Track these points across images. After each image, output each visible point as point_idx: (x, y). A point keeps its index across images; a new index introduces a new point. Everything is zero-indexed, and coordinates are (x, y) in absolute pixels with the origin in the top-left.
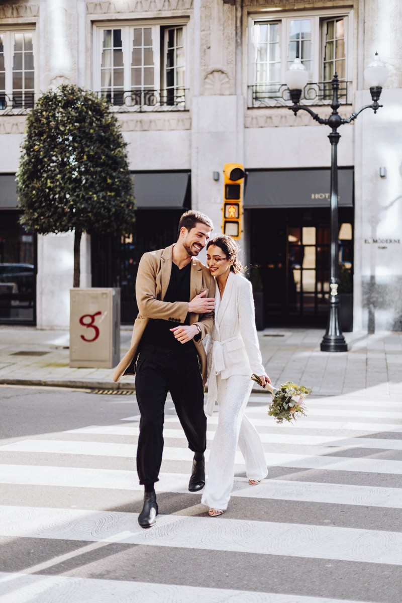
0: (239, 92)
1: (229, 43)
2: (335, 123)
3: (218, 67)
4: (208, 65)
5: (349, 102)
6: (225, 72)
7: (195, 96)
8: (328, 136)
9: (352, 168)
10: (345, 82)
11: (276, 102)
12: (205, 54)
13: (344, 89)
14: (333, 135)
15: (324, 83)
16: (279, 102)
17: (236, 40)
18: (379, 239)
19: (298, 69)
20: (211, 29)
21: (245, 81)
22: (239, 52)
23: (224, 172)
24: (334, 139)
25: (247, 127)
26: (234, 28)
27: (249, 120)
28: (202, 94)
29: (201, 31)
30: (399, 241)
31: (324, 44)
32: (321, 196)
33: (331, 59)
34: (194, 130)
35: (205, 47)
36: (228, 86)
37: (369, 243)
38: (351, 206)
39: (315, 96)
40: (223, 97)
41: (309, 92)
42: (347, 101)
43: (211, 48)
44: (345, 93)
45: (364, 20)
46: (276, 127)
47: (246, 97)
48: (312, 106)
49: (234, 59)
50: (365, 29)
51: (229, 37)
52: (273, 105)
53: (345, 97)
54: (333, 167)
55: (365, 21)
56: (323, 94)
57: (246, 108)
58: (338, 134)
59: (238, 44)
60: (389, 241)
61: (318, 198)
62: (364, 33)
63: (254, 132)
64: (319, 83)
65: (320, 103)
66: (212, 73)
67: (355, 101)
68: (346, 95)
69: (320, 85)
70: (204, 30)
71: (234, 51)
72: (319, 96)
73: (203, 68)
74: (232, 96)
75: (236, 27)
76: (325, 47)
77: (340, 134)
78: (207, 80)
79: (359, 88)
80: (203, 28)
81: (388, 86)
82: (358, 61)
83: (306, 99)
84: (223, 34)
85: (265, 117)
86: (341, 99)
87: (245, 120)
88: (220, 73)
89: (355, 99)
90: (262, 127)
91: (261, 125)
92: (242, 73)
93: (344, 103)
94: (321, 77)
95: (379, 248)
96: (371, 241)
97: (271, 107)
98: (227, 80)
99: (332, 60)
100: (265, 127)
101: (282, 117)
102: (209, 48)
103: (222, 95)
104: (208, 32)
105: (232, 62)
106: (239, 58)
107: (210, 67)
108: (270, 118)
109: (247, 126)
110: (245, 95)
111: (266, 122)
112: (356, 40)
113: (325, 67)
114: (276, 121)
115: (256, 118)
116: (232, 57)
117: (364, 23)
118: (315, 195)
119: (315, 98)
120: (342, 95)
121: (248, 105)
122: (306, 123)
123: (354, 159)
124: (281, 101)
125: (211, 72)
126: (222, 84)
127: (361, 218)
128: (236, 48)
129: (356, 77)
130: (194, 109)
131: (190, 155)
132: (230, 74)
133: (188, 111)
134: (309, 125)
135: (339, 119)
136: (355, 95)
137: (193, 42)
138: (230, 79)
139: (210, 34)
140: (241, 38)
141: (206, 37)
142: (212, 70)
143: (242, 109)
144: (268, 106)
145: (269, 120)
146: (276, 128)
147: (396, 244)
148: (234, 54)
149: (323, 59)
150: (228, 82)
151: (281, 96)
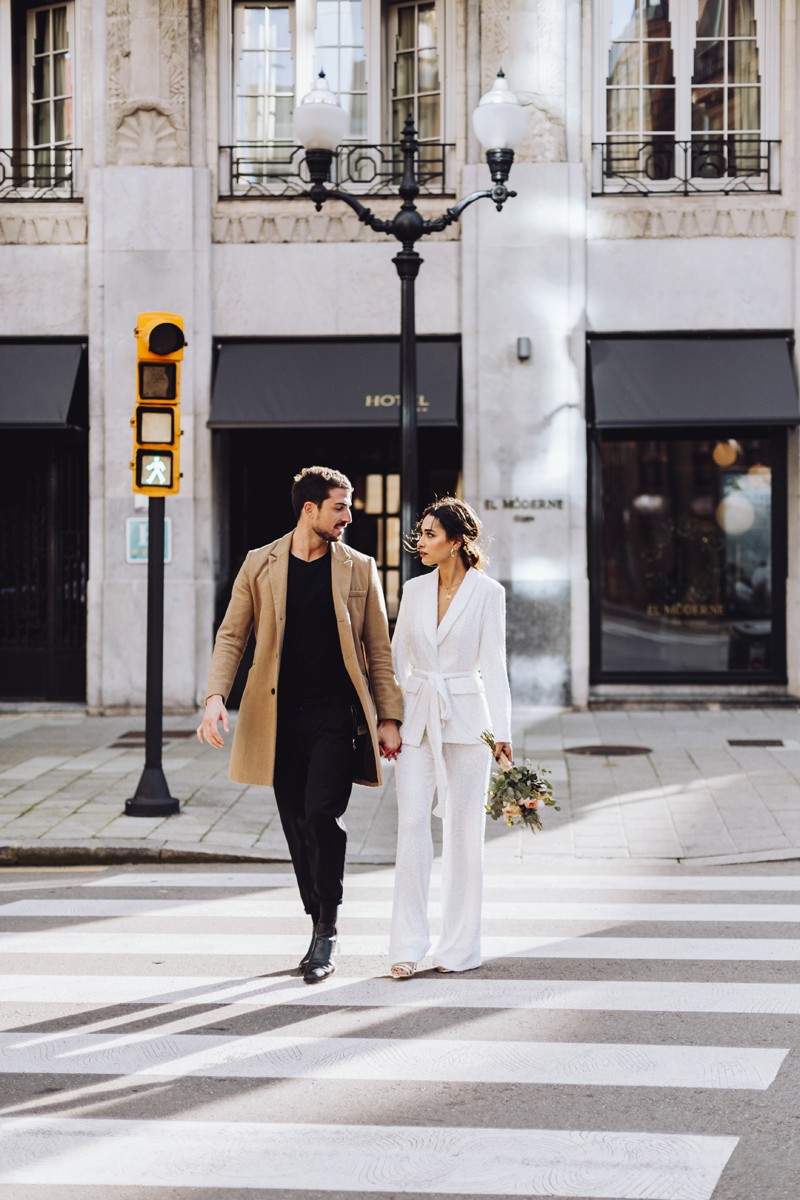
0: (198, 159)
1: (173, 46)
2: (409, 231)
3: (150, 99)
4: (125, 96)
5: (448, 191)
6: (166, 113)
7: (97, 167)
8: (394, 260)
9: (456, 339)
10: (439, 145)
11: (284, 186)
12: (118, 70)
13: (438, 161)
14: (405, 257)
15: (393, 146)
16: (290, 185)
17: (191, 40)
18: (517, 500)
19: (323, 102)
20: (130, 10)
21: (212, 135)
22: (197, 67)
23: (137, 333)
24: (408, 266)
25: (219, 242)
26: (185, 12)
27: (223, 224)
28: (111, 162)
29: (109, 15)
30: (559, 504)
31: (393, 59)
32: (387, 401)
33: (408, 93)
34: (95, 244)
35: (117, 52)
36: (172, 144)
37: (494, 508)
38: (455, 424)
39: (373, 175)
40: (161, 170)
41: (359, 165)
42: (443, 189)
43: (132, 56)
44: (440, 170)
45: (480, 7)
46: (285, 242)
47: (215, 172)
48: (367, 196)
49: (185, 83)
50: (483, 27)
51: (173, 30)
52: (277, 193)
53: (440, 178)
54: (404, 336)
55: (483, 9)
56: (390, 171)
57: (216, 198)
58: (417, 254)
59: (196, 49)
60: (537, 504)
61: (381, 406)
62: (480, 34)
63: (233, 252)
64: (381, 146)
65: (385, 191)
66: (135, 112)
67: (461, 189)
68: (443, 174)
69: (384, 149)
70: (114, 13)
71: (186, 64)
72: (381, 174)
73: (114, 100)
74: (182, 170)
75: (190, 9)
76: (396, 64)
77: (421, 256)
78: (122, 130)
79: (470, 160)
80: (112, 9)
81: (535, 157)
82: (466, 98)
83: (354, 181)
84: (160, 24)
85: (261, 220)
86: (433, 183)
87: (213, 225)
88: (153, 113)
89: (461, 183)
90: (252, 242)
91: (250, 239)
92: (205, 117)
93: (439, 191)
94: (387, 133)
95: (517, 519)
96: (498, 503)
97: (272, 198)
98: (172, 130)
99: (410, 96)
100: (258, 242)
101: (297, 220)
102: (128, 55)
103: (160, 165)
104: (125, 18)
105: (182, 90)
106: (197, 82)
107: (130, 100)
108: (273, 220)
109: (218, 238)
110: (213, 167)
111: (262, 230)
112: (462, 52)
113: (395, 112)
114: (285, 228)
115: (240, 222)
116: (183, 79)
117: (480, 13)
118: (373, 398)
119: (373, 179)
120: (434, 175)
121: (219, 191)
122: (354, 237)
123: (460, 319)
124: (296, 184)
125: (133, 110)
126: (159, 140)
127: (478, 452)
128: (191, 57)
129: (463, 135)
130: (93, 196)
131: (85, 303)
132: (177, 118)
133: (80, 200)
134: (359, 241)
135: (417, 222)
136: (461, 174)
137: (89, 40)
138: (176, 129)
139: (129, 22)
140: (203, 36)
141: (119, 29)
142: (136, 106)
143: (206, 199)
144: (267, 193)
145: (267, 226)
146: (285, 245)
147: (554, 511)
148: (186, 74)
149: (391, 93)
150: (172, 136)
151: (296, 172)
